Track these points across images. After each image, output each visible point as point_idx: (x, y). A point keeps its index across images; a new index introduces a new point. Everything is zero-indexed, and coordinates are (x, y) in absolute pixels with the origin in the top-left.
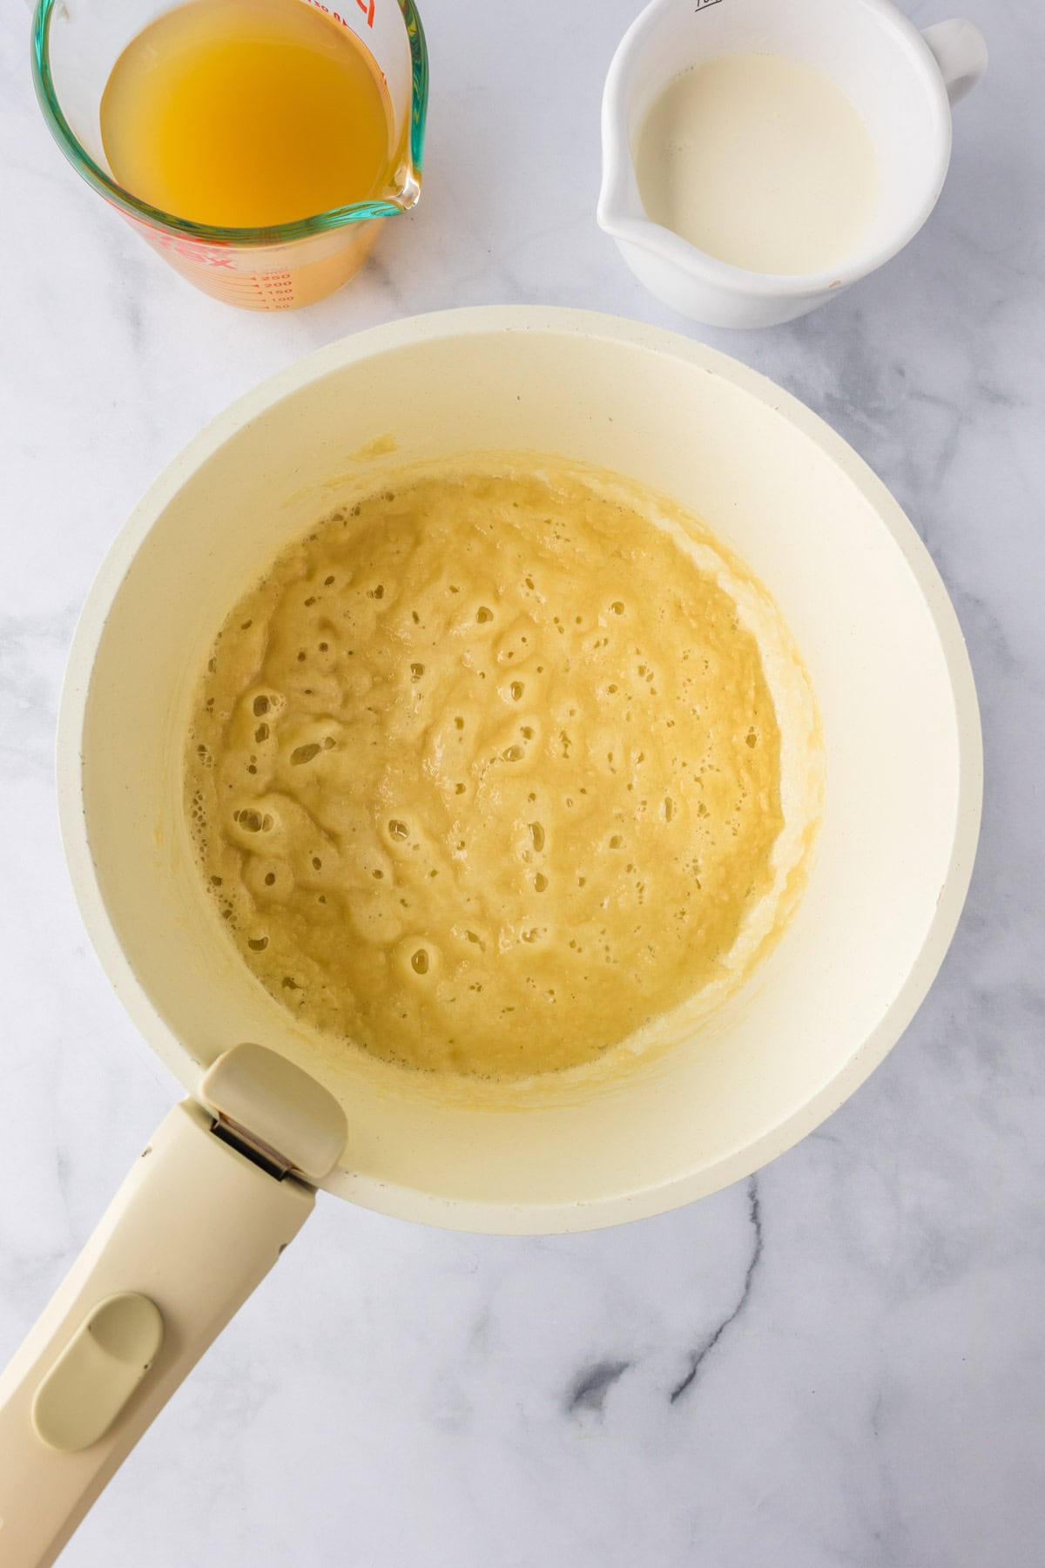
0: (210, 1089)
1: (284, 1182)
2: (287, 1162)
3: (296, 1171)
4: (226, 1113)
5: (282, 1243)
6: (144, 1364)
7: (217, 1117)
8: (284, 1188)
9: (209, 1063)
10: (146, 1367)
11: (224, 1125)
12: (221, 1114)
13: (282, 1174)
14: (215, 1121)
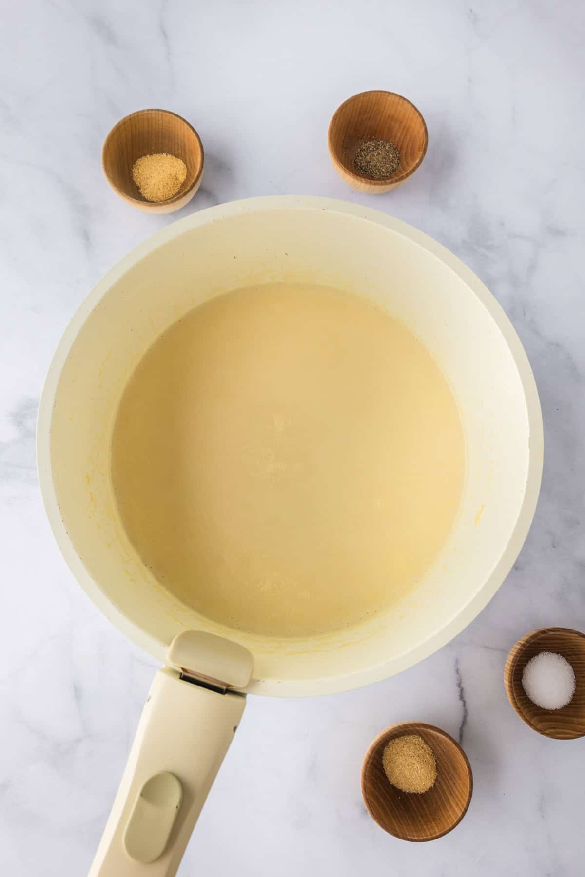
0: (174, 657)
1: (226, 695)
2: (225, 684)
3: (230, 687)
4: (185, 667)
5: (234, 726)
6: (176, 806)
7: (181, 671)
8: (227, 697)
9: (169, 644)
10: (177, 807)
11: (186, 674)
12: (183, 669)
13: (224, 691)
14: (181, 674)
